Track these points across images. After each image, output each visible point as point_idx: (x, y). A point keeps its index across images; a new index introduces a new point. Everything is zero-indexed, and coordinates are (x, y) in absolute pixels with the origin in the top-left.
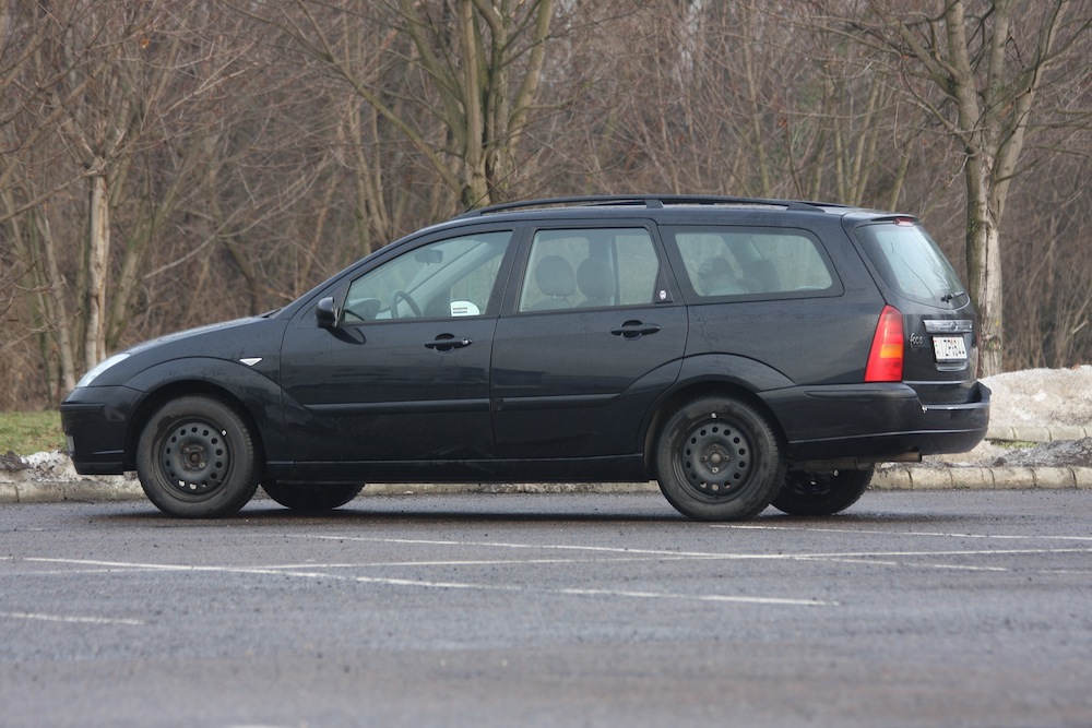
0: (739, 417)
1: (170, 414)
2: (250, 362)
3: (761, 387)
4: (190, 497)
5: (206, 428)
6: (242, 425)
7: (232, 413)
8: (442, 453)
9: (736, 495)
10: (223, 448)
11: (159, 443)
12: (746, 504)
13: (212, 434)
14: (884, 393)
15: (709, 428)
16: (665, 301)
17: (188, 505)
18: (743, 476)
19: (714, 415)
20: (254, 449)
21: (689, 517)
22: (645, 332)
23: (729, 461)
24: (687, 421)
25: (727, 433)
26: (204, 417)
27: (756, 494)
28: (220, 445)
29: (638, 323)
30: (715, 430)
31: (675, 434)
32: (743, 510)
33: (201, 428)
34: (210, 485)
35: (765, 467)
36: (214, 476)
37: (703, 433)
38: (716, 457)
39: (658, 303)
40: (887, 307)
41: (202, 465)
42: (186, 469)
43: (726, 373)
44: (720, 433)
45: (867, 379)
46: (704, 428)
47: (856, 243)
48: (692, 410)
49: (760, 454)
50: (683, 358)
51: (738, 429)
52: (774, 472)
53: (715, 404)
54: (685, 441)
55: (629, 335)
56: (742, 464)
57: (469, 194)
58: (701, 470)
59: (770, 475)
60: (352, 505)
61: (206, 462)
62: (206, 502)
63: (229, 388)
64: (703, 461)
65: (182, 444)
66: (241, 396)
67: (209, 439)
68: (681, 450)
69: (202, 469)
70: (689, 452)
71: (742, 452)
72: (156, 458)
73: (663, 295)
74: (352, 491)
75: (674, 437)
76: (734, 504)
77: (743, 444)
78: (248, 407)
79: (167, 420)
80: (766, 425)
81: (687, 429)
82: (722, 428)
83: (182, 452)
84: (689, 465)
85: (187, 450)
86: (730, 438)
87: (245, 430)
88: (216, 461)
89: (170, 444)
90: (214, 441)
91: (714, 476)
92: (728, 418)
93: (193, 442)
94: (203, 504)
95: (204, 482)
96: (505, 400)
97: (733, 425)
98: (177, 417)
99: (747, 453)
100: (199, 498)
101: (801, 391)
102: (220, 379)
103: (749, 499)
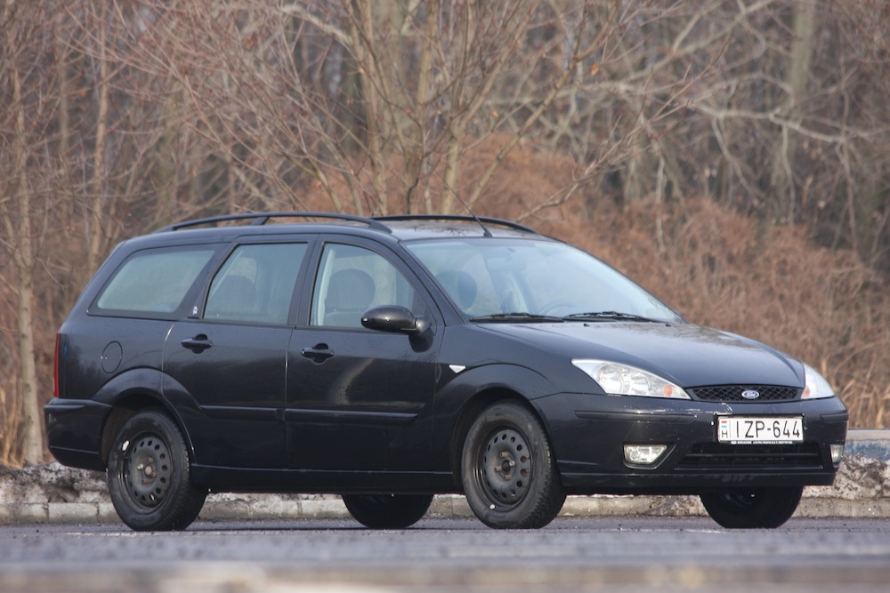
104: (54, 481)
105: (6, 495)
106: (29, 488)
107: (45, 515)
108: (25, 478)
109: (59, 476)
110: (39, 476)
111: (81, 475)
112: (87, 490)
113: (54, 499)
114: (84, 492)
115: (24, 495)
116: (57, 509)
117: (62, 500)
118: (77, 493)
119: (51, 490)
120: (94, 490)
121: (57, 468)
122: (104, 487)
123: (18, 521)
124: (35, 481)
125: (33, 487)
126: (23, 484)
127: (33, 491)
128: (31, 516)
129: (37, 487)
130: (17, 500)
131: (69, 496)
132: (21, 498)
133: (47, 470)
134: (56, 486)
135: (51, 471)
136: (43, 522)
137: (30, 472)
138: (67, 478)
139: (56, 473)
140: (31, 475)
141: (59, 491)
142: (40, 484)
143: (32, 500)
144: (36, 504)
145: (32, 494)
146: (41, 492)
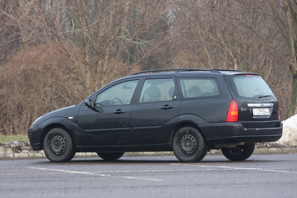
0: (193, 132)
1: (51, 133)
2: (70, 118)
3: (198, 123)
4: (57, 157)
5: (60, 137)
6: (69, 136)
7: (67, 133)
8: (119, 143)
9: (193, 155)
10: (65, 143)
11: (49, 141)
12: (195, 157)
13: (62, 138)
14: (231, 125)
15: (186, 136)
16: (175, 99)
17: (56, 159)
18: (195, 149)
19: (187, 132)
20: (72, 143)
21: (181, 161)
22: (169, 108)
23: (191, 145)
24: (180, 134)
25: (191, 137)
26: (60, 134)
27: (198, 155)
28: (64, 142)
29: (168, 105)
30: (188, 136)
31: (177, 137)
32: (194, 159)
33: (59, 137)
34: (61, 153)
35: (200, 147)
36: (62, 150)
37: (185, 137)
38: (188, 144)
39: (174, 100)
40: (233, 100)
41: (59, 147)
42: (56, 149)
43: (189, 120)
44: (189, 137)
45: (227, 121)
46: (185, 136)
47: (227, 82)
48: (181, 130)
49: (199, 143)
50: (179, 115)
51: (194, 136)
52: (202, 148)
53: (187, 129)
54: (180, 139)
55: (165, 109)
56: (194, 146)
57: (292, 67)
58: (184, 148)
59: (201, 149)
60: (121, 158)
61: (61, 146)
62: (60, 158)
63: (65, 126)
64: (185, 145)
65: (54, 142)
66: (68, 128)
67: (61, 140)
68: (179, 142)
69: (60, 148)
70: (181, 143)
71: (194, 142)
72: (48, 145)
73: (175, 97)
74: (121, 155)
75: (177, 138)
76: (192, 158)
77: (195, 140)
78: (70, 131)
79: (50, 135)
80: (200, 135)
81: (181, 136)
82: (189, 135)
83: (55, 144)
84: (181, 146)
85: (56, 143)
86: (191, 139)
87: (70, 137)
88: (63, 146)
89: (52, 142)
90: (62, 141)
91: (187, 149)
92: (191, 132)
93: (57, 141)
94: (59, 158)
95: (60, 152)
96: (134, 128)
97: (192, 135)
98: (53, 134)
99: (196, 143)
100: (59, 157)
101: (209, 125)
102: (63, 123)
103: (196, 156)
104: (15, 147)
105: (1, 151)
106: (7, 149)
107: (13, 156)
108: (6, 146)
109: (16, 145)
110: (10, 145)
111: (22, 145)
112: (24, 149)
113: (14, 152)
114: (23, 150)
115: (6, 151)
116: (17, 155)
117: (17, 152)
118: (21, 150)
119: (14, 149)
120: (26, 149)
121: (15, 143)
122: (29, 148)
123: (5, 158)
124: (9, 147)
125: (9, 149)
126: (6, 148)
127: (9, 150)
128: (9, 157)
129: (10, 149)
130: (4, 152)
131: (19, 151)
132: (5, 152)
133: (12, 144)
134: (15, 148)
135: (14, 144)
136: (13, 159)
137: (8, 144)
138: (18, 146)
139: (15, 145)
140: (8, 145)
141: (16, 150)
142: (11, 148)
143: (9, 152)
144: (10, 153)
145: (8, 151)
146: (11, 150)
